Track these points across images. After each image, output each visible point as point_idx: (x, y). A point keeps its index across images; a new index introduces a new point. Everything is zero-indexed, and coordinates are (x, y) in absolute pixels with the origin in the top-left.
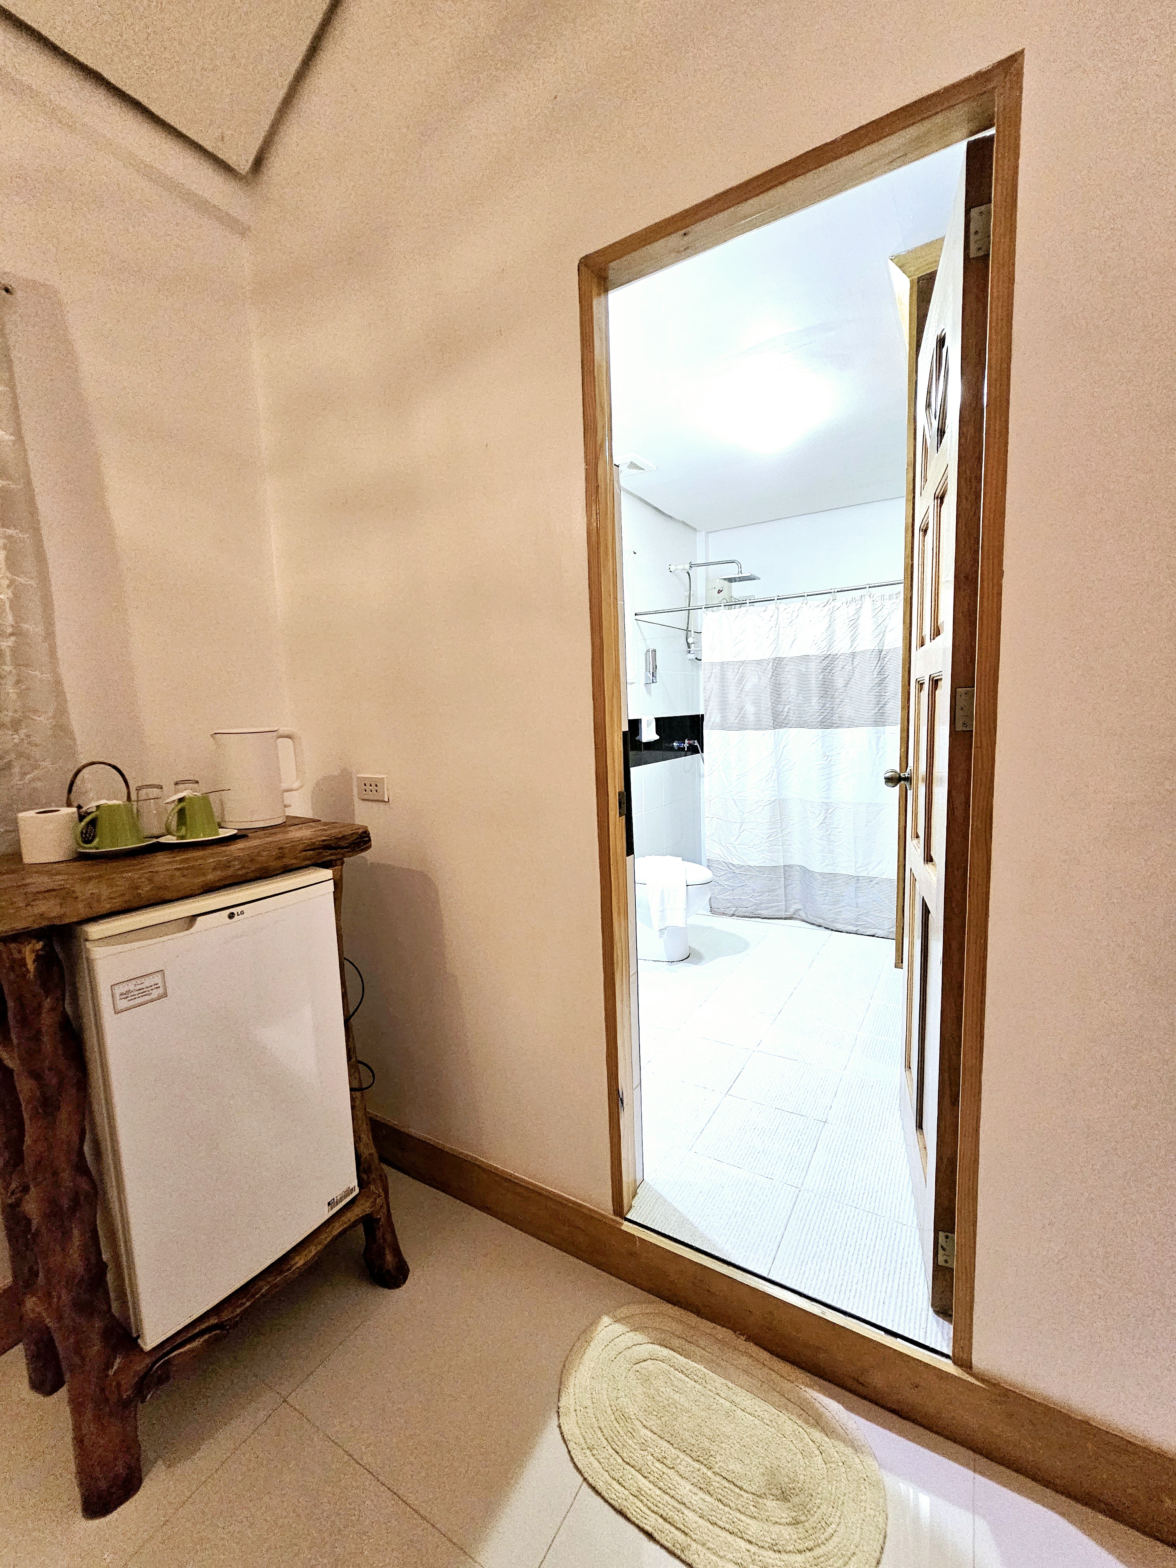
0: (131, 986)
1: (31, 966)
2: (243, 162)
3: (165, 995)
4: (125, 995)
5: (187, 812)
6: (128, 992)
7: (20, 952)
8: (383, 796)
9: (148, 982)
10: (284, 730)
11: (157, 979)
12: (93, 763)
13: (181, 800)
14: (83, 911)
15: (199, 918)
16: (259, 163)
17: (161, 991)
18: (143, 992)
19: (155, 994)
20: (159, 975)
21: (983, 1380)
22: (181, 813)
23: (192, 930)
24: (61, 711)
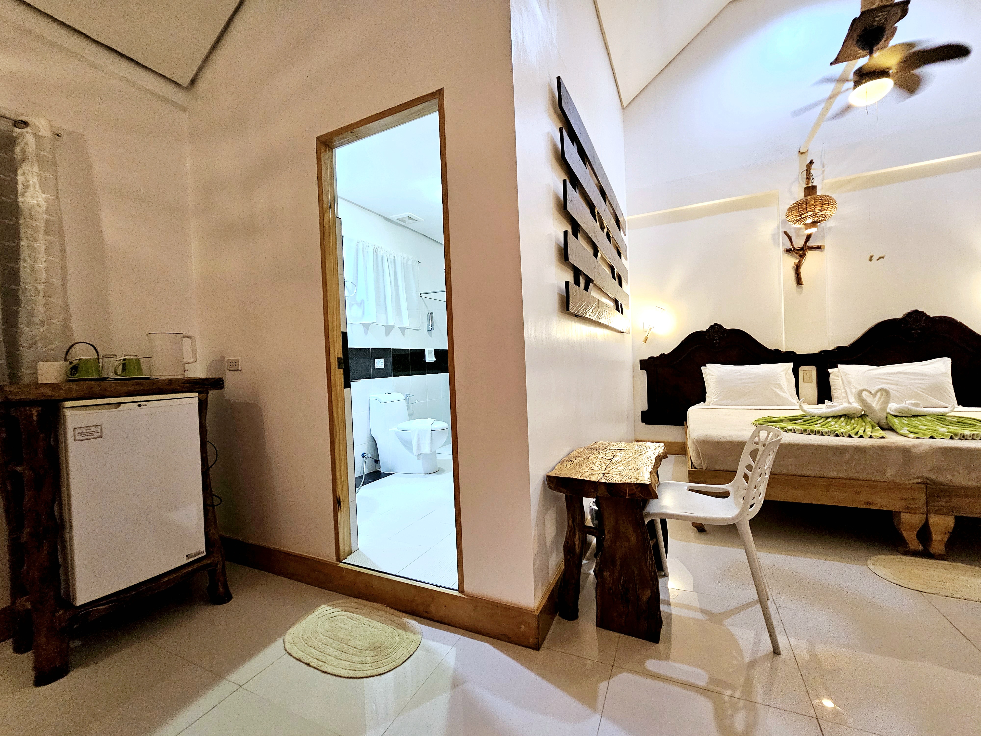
0: (84, 430)
1: (35, 418)
2: (186, 82)
3: (101, 437)
4: (81, 434)
5: (127, 365)
6: (82, 432)
7: (31, 411)
8: (238, 367)
9: (93, 429)
10: (186, 333)
11: (98, 429)
12: (80, 343)
13: (124, 360)
14: (64, 396)
15: (122, 405)
16: (193, 82)
17: (99, 434)
18: (91, 434)
19: (96, 435)
20: (99, 427)
21: (467, 596)
22: (124, 365)
23: (118, 409)
24: (68, 319)
